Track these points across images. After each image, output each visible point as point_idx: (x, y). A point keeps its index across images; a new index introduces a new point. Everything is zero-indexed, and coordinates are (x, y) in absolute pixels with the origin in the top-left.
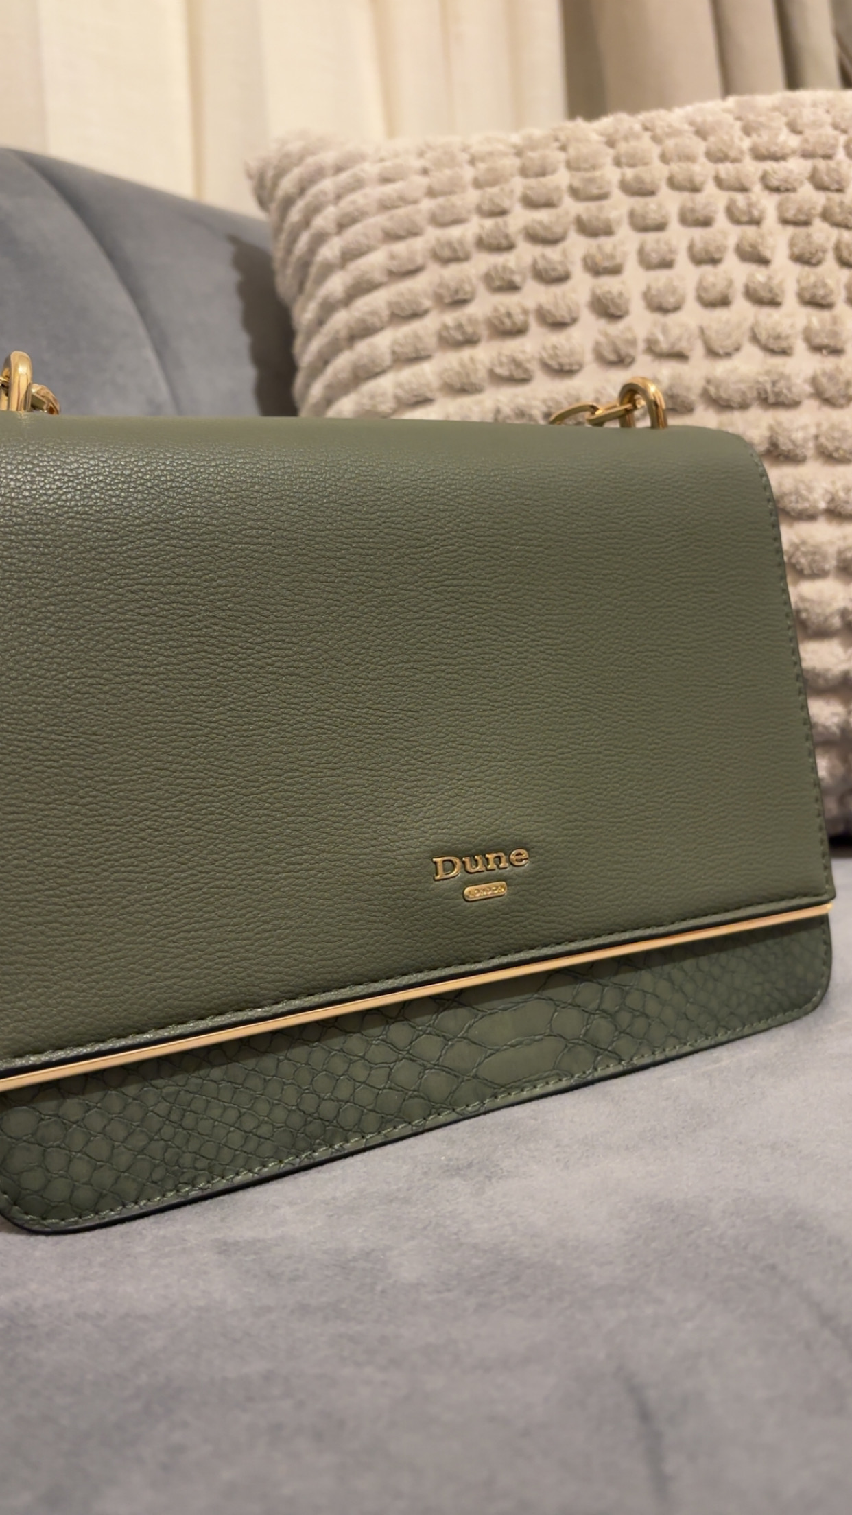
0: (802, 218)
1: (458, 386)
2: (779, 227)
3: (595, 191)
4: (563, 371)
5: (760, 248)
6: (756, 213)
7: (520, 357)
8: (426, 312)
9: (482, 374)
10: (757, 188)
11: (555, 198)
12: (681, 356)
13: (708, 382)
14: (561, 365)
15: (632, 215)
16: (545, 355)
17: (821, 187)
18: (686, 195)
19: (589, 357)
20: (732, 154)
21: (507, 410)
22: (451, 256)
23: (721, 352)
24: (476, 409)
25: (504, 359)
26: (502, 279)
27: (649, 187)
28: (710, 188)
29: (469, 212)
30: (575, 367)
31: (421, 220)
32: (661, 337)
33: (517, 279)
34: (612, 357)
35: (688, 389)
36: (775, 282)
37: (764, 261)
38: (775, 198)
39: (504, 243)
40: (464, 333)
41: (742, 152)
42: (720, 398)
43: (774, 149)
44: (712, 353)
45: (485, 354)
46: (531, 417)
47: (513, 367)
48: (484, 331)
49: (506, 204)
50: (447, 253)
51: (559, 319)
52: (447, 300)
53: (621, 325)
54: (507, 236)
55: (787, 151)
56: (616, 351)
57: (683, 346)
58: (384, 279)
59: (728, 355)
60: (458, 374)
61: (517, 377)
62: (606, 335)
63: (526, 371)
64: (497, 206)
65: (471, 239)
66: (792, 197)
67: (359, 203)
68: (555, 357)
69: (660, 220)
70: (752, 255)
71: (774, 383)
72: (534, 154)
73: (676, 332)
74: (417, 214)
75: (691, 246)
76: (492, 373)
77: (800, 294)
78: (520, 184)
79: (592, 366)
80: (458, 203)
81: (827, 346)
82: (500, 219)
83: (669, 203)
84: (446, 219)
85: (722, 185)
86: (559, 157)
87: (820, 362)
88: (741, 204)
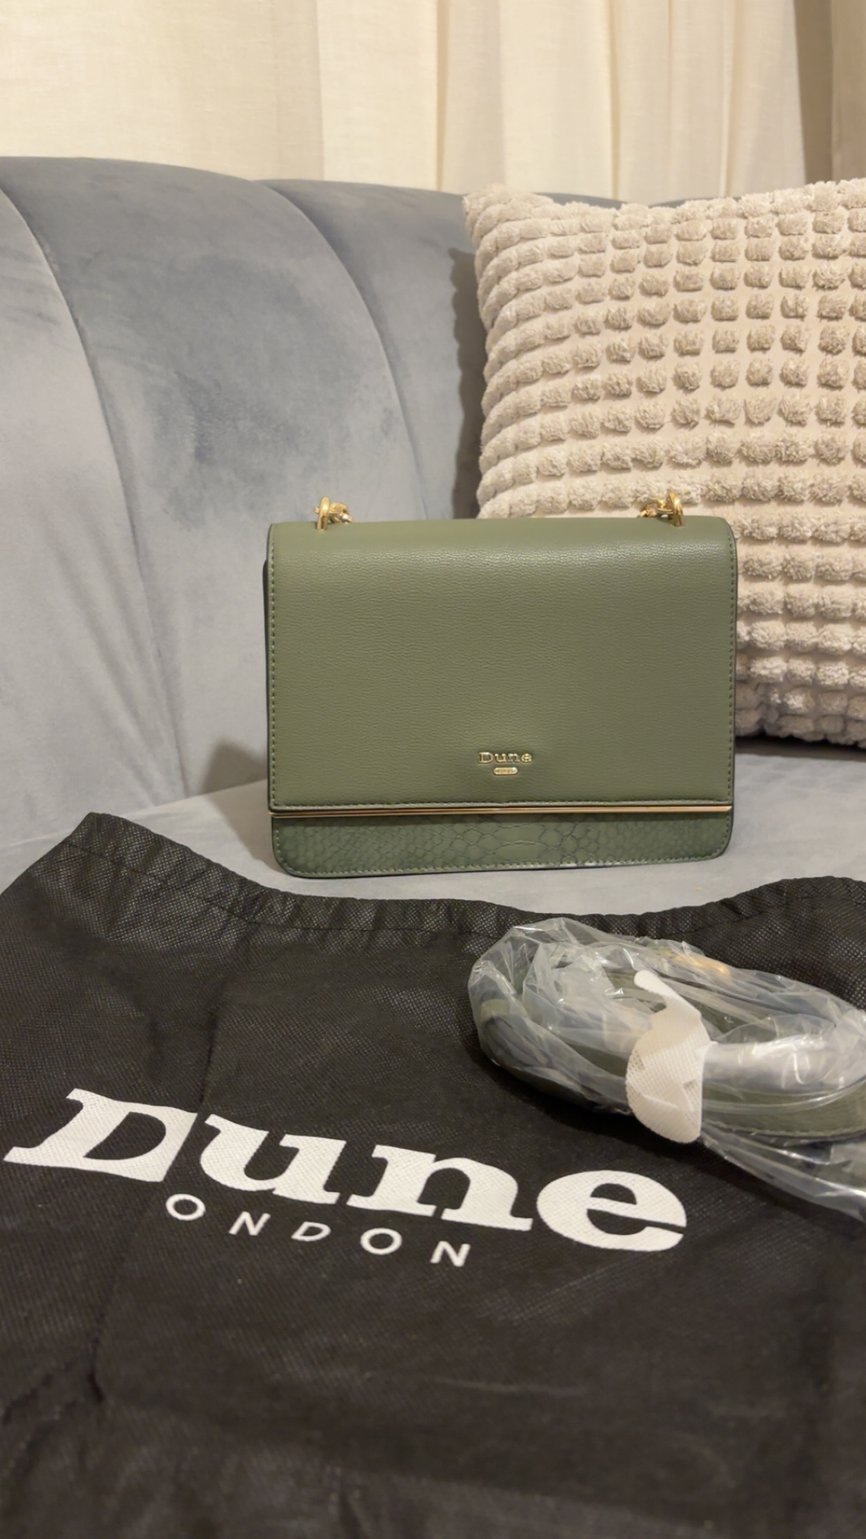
0: (834, 315)
1: (580, 433)
2: (818, 319)
3: (692, 286)
4: (649, 428)
5: (797, 341)
6: (800, 310)
7: (622, 417)
8: (567, 372)
9: (597, 425)
10: (809, 284)
11: (662, 289)
12: (728, 423)
13: (743, 444)
14: (648, 425)
15: (714, 306)
16: (638, 416)
17: (856, 285)
18: (755, 291)
19: (668, 418)
20: (797, 254)
21: (609, 455)
22: (587, 330)
23: (756, 421)
24: (589, 452)
25: (611, 417)
26: (617, 354)
27: (729, 284)
28: (775, 286)
30: (658, 426)
31: (571, 299)
32: (716, 408)
33: (628, 355)
34: (682, 421)
35: (728, 450)
36: (804, 367)
37: (800, 351)
38: (821, 294)
39: (623, 324)
40: (588, 394)
41: (805, 252)
42: (750, 456)
43: (829, 250)
44: (750, 422)
45: (599, 411)
46: (623, 461)
47: (617, 423)
48: (602, 393)
49: (629, 292)
50: (584, 328)
51: (650, 389)
52: (580, 366)
53: (691, 397)
54: (625, 320)
56: (686, 417)
57: (730, 416)
59: (760, 424)
60: (581, 424)
61: (620, 430)
62: (679, 403)
63: (624, 426)
64: (622, 293)
65: (601, 319)
66: (832, 295)
67: (533, 275)
68: (644, 418)
69: (732, 314)
70: (792, 346)
71: (787, 448)
72: (654, 248)
73: (726, 406)
74: (569, 291)
75: (749, 337)
76: (602, 425)
77: (819, 377)
78: (642, 272)
79: (669, 426)
80: (596, 288)
81: (830, 420)
82: (622, 304)
83: (742, 298)
84: (587, 299)
85: (783, 283)
86: (674, 247)
87: (823, 432)
88: (791, 303)
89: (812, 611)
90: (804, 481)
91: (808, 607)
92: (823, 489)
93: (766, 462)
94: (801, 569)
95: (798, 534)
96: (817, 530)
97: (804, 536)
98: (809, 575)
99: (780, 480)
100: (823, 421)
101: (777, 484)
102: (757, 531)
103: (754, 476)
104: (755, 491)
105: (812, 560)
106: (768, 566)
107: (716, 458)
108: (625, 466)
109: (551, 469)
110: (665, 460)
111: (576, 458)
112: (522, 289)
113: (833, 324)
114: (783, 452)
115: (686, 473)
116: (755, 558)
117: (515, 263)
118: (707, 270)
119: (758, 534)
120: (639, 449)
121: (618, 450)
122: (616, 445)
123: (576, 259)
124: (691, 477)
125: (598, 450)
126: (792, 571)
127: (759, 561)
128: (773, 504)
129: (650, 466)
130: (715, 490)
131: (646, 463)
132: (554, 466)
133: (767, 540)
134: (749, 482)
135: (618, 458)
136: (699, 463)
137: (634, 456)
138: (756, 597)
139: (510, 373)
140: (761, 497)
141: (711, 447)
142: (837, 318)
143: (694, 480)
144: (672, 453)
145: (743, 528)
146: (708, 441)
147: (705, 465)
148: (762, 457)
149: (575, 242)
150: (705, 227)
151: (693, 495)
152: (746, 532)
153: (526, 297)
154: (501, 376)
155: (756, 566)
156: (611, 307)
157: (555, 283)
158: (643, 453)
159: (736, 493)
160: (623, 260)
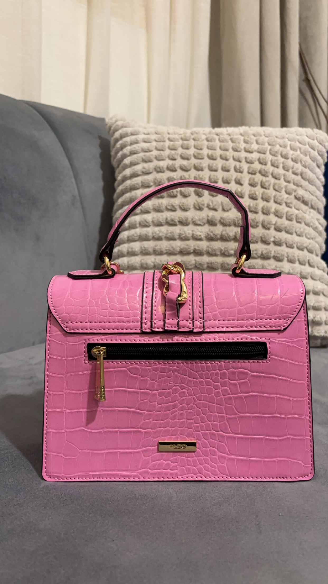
0: (253, 173)
1: (157, 210)
2: (247, 174)
3: (200, 157)
4: (185, 209)
5: (241, 181)
6: (241, 170)
7: (174, 205)
8: (151, 186)
9: (164, 207)
10: (244, 161)
11: (189, 158)
12: (215, 210)
13: (221, 218)
14: (184, 208)
15: (209, 166)
16: (181, 205)
17: (260, 163)
18: (224, 161)
19: (192, 206)
20: (239, 150)
21: (169, 219)
23: (226, 210)
24: (161, 217)
25: (170, 204)
27: (214, 158)
28: (231, 160)
29: (166, 158)
30: (188, 209)
31: (153, 158)
32: (211, 204)
34: (198, 208)
35: (216, 220)
36: (243, 191)
37: (241, 185)
38: (248, 165)
39: (174, 169)
41: (241, 149)
42: (224, 223)
43: (250, 150)
44: (224, 210)
45: (165, 202)
46: (175, 222)
47: (172, 207)
48: (166, 195)
49: (176, 157)
50: (158, 170)
51: (186, 195)
52: (157, 184)
53: (201, 199)
54: (175, 168)
55: (253, 151)
56: (199, 206)
57: (216, 207)
58: (141, 174)
59: (228, 211)
60: (158, 206)
61: (173, 209)
62: (197, 201)
63: (175, 208)
64: (174, 157)
65: (165, 166)
66: (252, 165)
67: (137, 148)
68: (183, 206)
69: (216, 169)
70: (239, 182)
71: (238, 221)
72: (185, 142)
73: (215, 203)
74: (152, 155)
75: (223, 178)
76: (166, 207)
78: (180, 151)
79: (192, 210)
80: (163, 155)
81: (254, 211)
82: (174, 162)
83: (219, 163)
84: (159, 159)
85: (234, 159)
86: (192, 143)
87: (251, 216)
88: (238, 167)
93: (230, 225)
100: (251, 211)
101: (234, 234)
102: (226, 252)
103: (225, 231)
104: (226, 236)
107: (211, 223)
108: (175, 223)
109: (145, 223)
110: (191, 222)
111: (156, 219)
112: (132, 153)
113: (253, 176)
115: (199, 228)
116: (226, 262)
117: (129, 143)
118: (205, 152)
120: (181, 218)
121: (173, 217)
122: (172, 215)
123: (154, 144)
124: (201, 230)
125: (165, 217)
128: (232, 242)
129: (185, 224)
130: (210, 235)
131: (184, 223)
132: (147, 222)
134: (224, 233)
135: (172, 220)
136: (204, 224)
137: (179, 220)
139: (128, 185)
140: (228, 239)
141: (209, 218)
142: (255, 174)
143: (202, 231)
144: (194, 220)
145: (221, 250)
146: (208, 216)
147: (207, 226)
148: (228, 224)
149: (153, 137)
150: (204, 137)
151: (202, 236)
152: (222, 252)
153: (135, 156)
154: (124, 186)
155: (226, 265)
156: (168, 162)
157: (146, 152)
158: (182, 219)
159: (219, 236)
160: (173, 145)
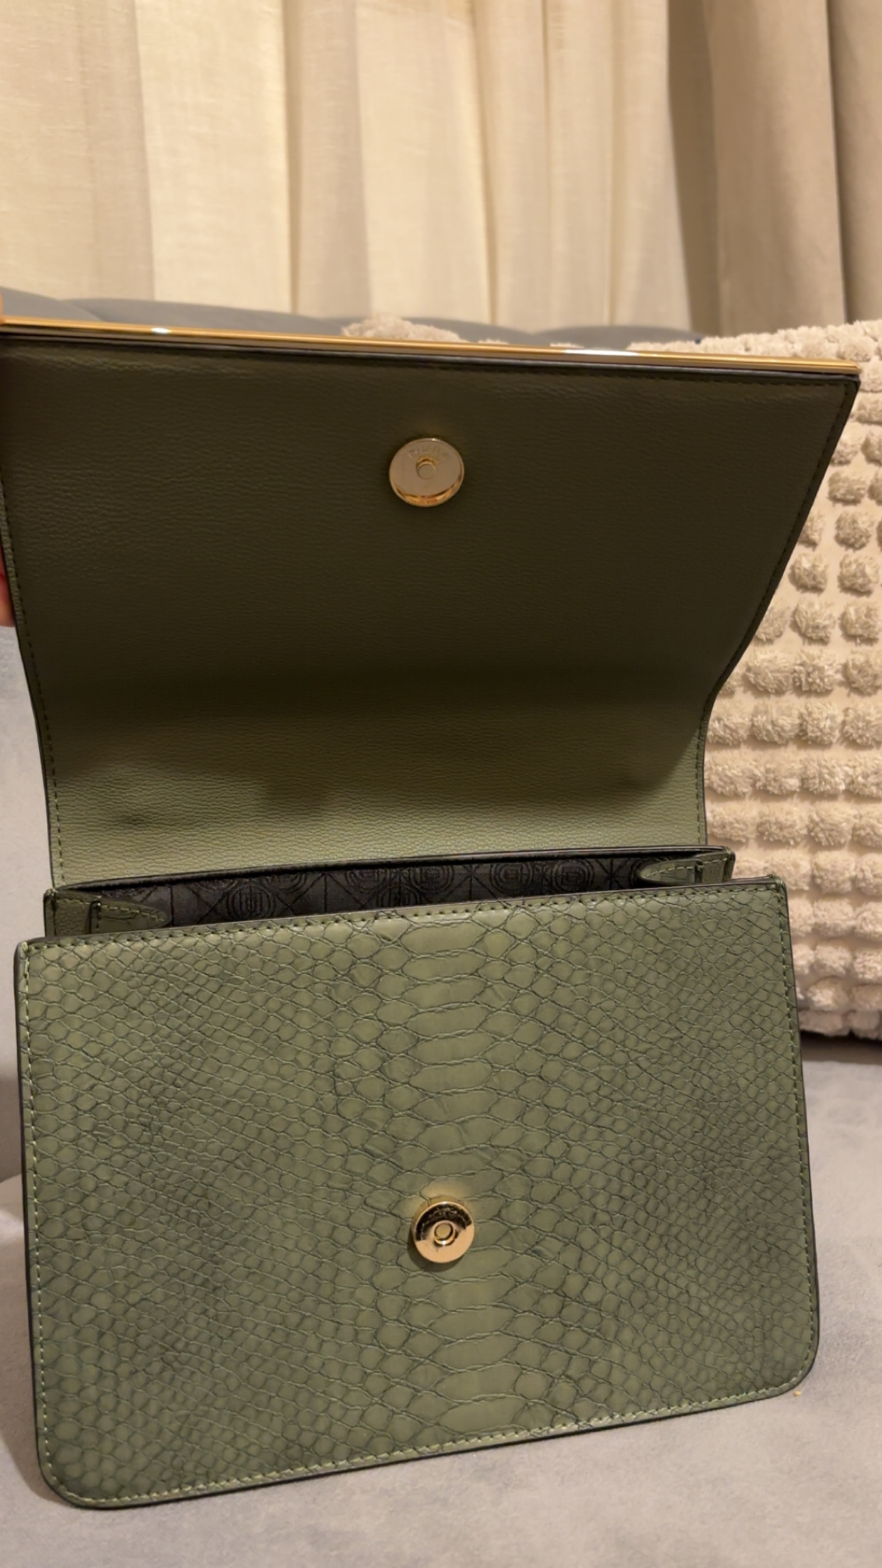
0: (852, 495)
17: (872, 459)
36: (820, 566)
71: (808, 674)
77: (841, 579)
81: (861, 636)
87: (853, 652)
89: (848, 886)
90: (832, 718)
91: (844, 882)
92: (859, 729)
93: (779, 692)
94: (834, 833)
95: (828, 787)
96: (852, 782)
97: (836, 789)
98: (843, 841)
99: (801, 716)
100: (850, 637)
101: (798, 721)
102: (773, 783)
103: (766, 712)
104: (768, 731)
105: (847, 821)
106: (790, 830)
113: (851, 509)
114: (803, 680)
116: (772, 819)
119: (774, 787)
126: (821, 835)
127: (777, 823)
128: (792, 748)
133: (785, 795)
134: (761, 719)
138: (775, 870)
140: (776, 739)
142: (855, 502)
145: (754, 779)
148: (775, 686)
152: (758, 784)
155: (774, 829)
